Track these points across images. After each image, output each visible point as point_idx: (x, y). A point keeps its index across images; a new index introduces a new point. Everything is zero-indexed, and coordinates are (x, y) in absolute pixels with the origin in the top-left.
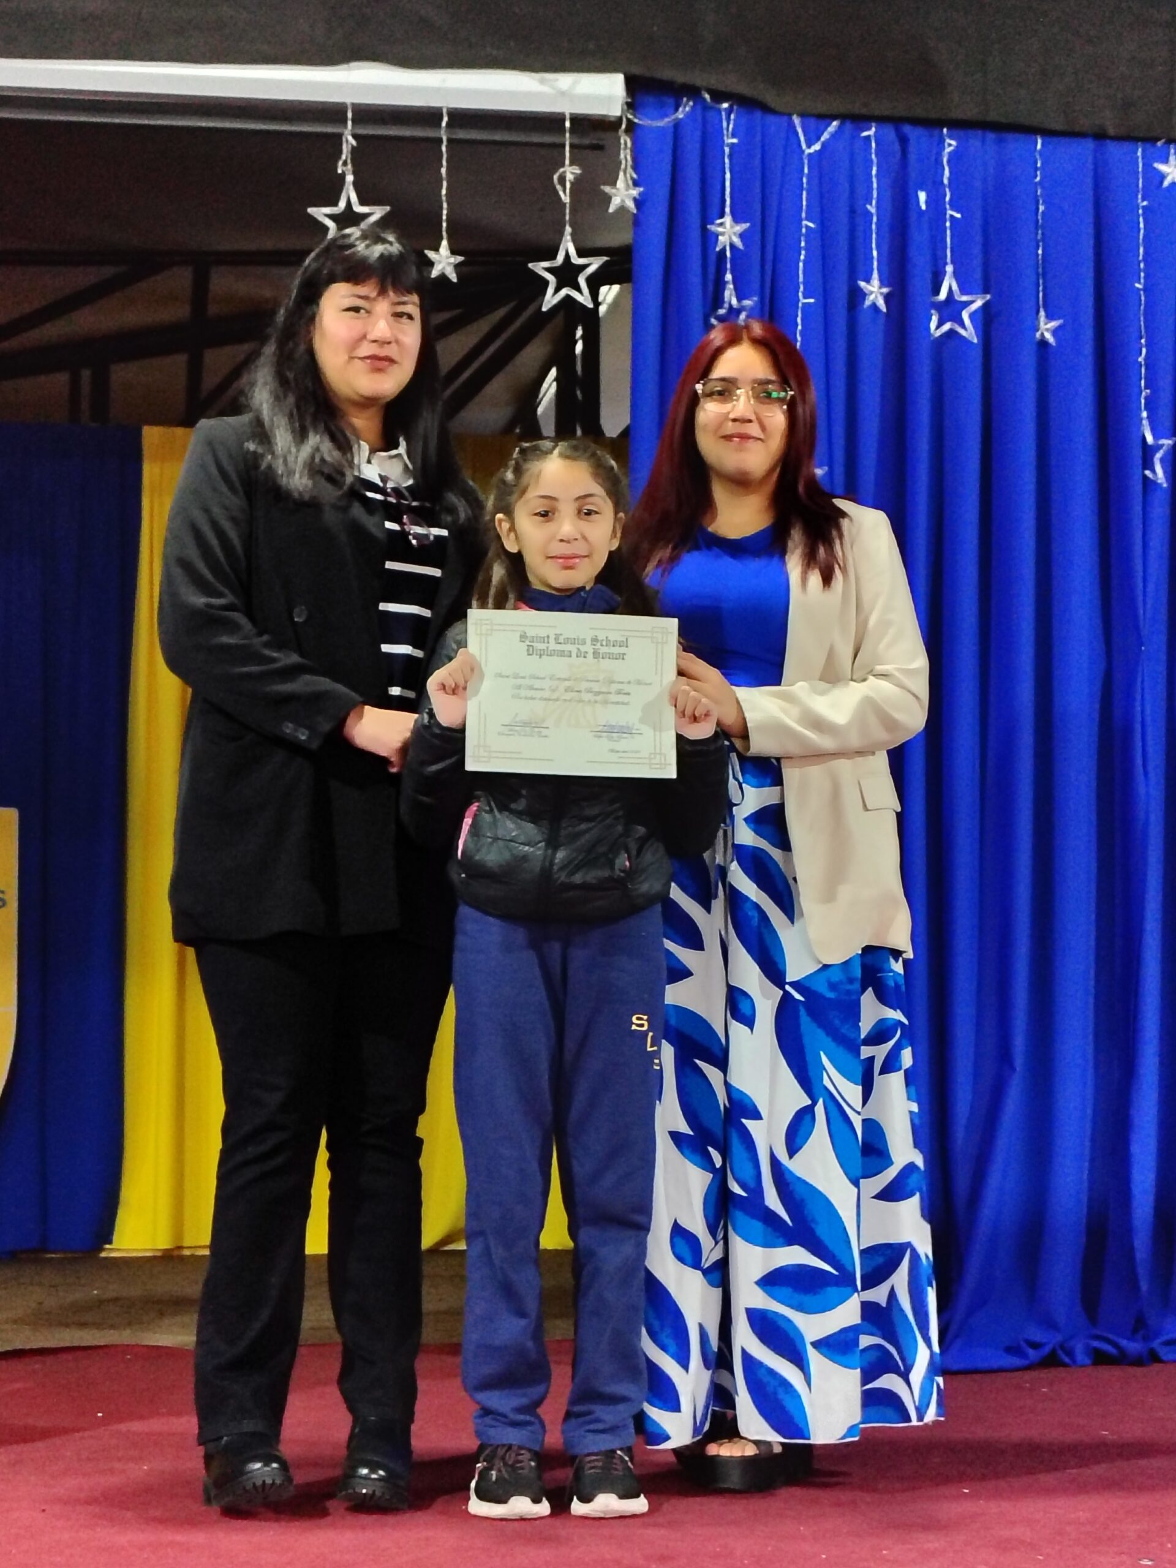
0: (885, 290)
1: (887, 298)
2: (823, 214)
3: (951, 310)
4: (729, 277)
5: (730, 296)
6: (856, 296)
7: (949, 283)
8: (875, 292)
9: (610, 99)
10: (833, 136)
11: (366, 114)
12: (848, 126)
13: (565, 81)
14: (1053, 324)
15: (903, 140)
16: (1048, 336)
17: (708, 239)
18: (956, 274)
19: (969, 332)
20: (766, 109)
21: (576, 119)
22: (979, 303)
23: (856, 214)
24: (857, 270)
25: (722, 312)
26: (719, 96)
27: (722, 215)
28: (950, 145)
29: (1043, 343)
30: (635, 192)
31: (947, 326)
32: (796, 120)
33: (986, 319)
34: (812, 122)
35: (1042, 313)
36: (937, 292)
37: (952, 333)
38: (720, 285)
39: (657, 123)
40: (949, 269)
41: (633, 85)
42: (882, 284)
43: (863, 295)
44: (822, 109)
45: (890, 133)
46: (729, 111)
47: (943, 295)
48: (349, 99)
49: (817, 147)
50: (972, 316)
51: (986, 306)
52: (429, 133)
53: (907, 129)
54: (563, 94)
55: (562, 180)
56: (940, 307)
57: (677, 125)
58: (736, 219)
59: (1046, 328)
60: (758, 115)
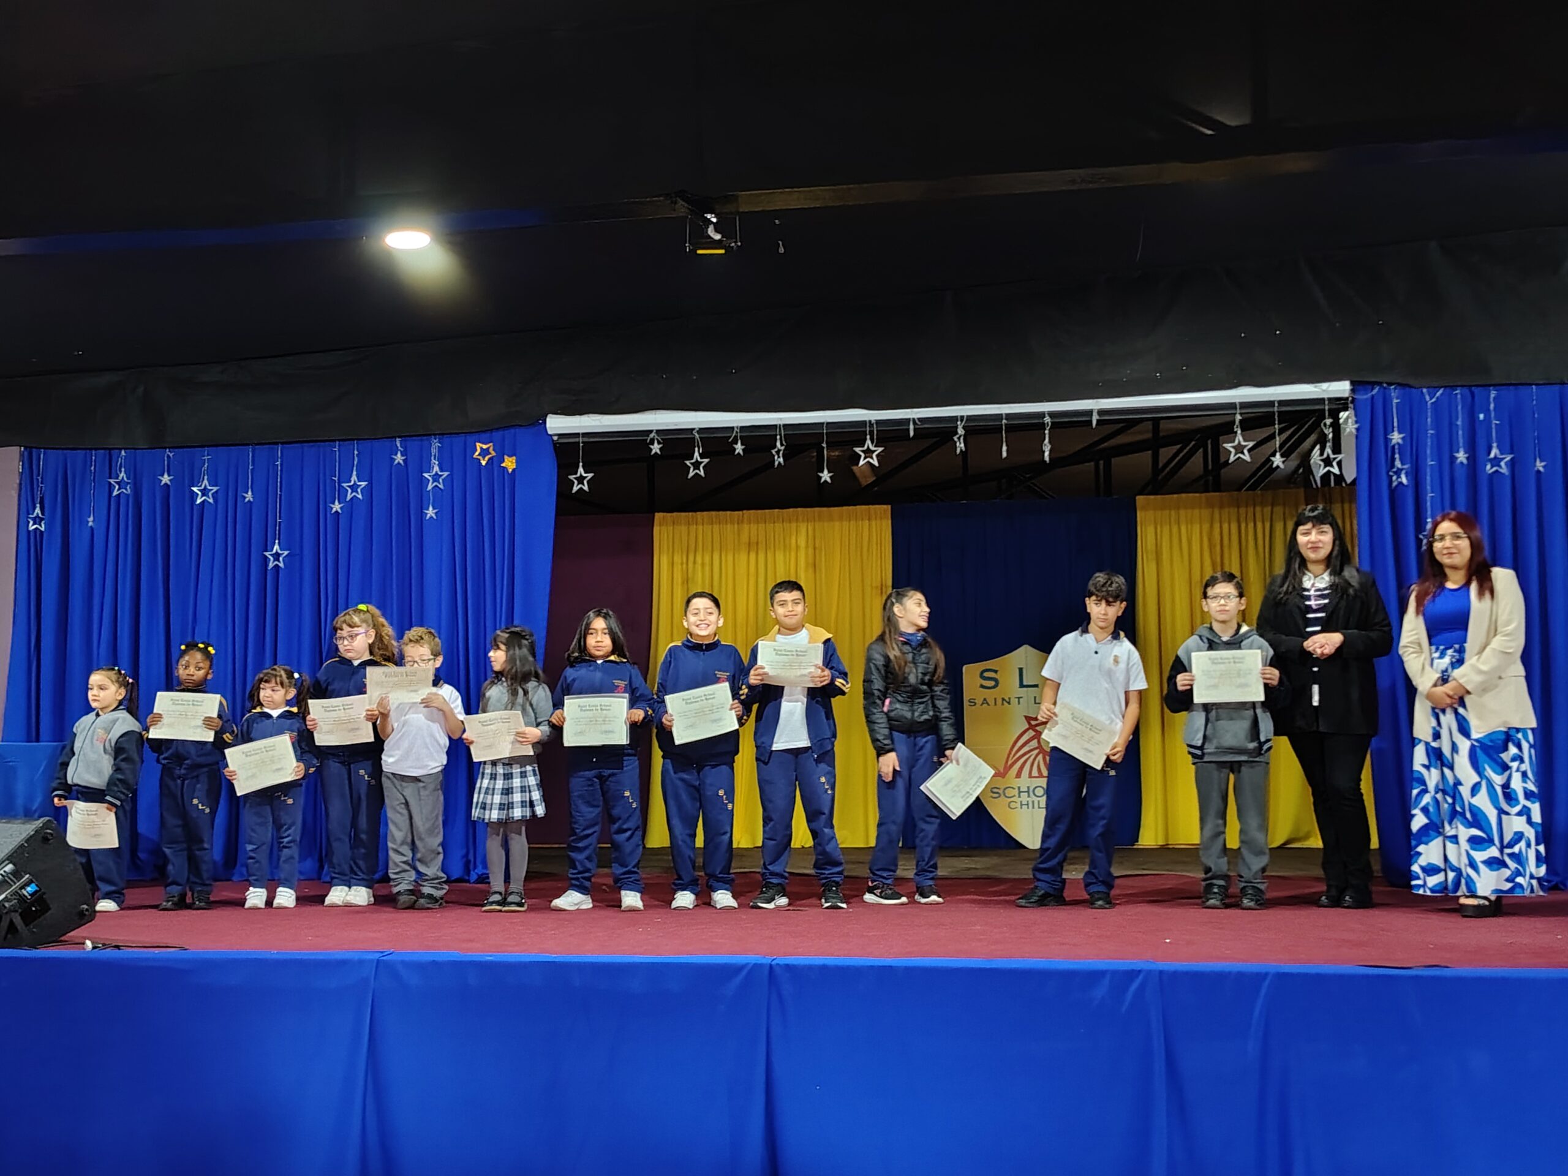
0: (1466, 455)
1: (1468, 458)
2: (1437, 425)
3: (1496, 462)
4: (1397, 456)
5: (1398, 464)
6: (1453, 459)
7: (1494, 452)
8: (1461, 456)
9: (1344, 391)
10: (1442, 394)
11: (1244, 405)
12: (1448, 390)
13: (1325, 386)
14: (1543, 464)
15: (1473, 395)
16: (1541, 469)
17: (1387, 441)
18: (1498, 447)
19: (1504, 469)
20: (1411, 387)
21: (1330, 399)
22: (1508, 458)
23: (1452, 425)
24: (1453, 450)
25: (1395, 470)
26: (1390, 384)
27: (1393, 431)
28: (1493, 394)
29: (1539, 472)
30: (1356, 426)
31: (1494, 469)
32: (1425, 390)
33: (1512, 464)
34: (1431, 390)
35: (1538, 460)
36: (1489, 453)
37: (1497, 471)
38: (1393, 459)
39: (1363, 397)
40: (1495, 445)
41: (1352, 383)
42: (1466, 453)
43: (1457, 458)
44: (1436, 384)
45: (1466, 391)
46: (1395, 389)
47: (1492, 455)
48: (1237, 401)
49: (1434, 400)
50: (1506, 464)
51: (1512, 459)
52: (1271, 410)
53: (1473, 388)
54: (1324, 391)
55: (1325, 425)
56: (1491, 460)
57: (1373, 397)
58: (1400, 432)
59: (1540, 465)
60: (1408, 389)
